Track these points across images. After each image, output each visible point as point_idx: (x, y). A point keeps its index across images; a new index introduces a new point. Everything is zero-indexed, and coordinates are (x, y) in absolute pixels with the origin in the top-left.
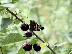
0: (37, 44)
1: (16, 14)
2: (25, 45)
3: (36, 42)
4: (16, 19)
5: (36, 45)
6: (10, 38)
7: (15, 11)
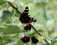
0: (36, 37)
1: (18, 8)
2: (23, 37)
3: (34, 35)
4: (17, 13)
5: (34, 37)
6: (9, 30)
7: (17, 5)
